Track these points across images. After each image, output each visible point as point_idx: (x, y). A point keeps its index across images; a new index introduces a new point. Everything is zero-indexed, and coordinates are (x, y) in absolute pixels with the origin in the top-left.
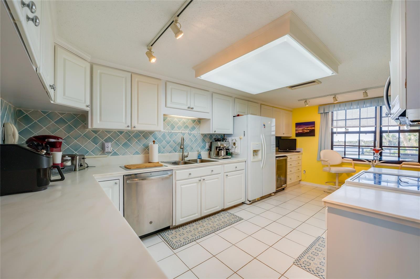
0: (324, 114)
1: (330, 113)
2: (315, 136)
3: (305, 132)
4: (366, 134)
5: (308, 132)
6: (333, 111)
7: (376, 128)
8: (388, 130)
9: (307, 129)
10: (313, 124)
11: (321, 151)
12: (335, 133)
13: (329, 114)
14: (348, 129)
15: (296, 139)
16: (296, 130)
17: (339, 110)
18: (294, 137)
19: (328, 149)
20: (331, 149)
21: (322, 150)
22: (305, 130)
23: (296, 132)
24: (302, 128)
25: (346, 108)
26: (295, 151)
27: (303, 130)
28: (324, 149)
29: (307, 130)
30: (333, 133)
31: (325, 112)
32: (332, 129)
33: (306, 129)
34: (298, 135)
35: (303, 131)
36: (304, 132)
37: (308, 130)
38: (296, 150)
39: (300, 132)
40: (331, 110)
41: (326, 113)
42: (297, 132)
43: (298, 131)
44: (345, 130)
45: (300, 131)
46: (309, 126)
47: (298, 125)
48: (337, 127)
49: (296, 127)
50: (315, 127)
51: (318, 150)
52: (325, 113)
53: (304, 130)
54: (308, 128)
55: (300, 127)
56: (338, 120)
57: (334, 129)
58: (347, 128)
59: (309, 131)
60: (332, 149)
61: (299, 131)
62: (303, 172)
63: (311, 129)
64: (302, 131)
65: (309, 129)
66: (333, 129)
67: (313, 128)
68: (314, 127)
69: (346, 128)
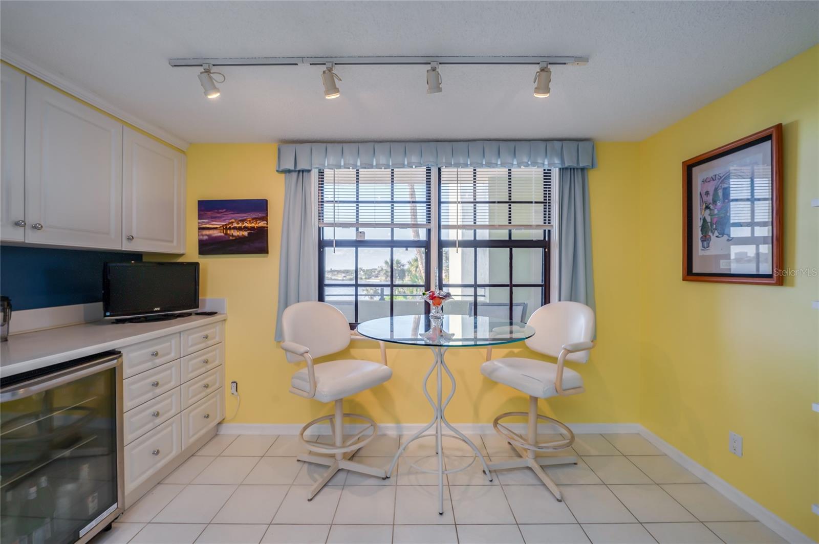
0: (295, 175)
1: (315, 174)
2: (267, 253)
3: (233, 236)
4: (407, 250)
5: (244, 237)
6: (322, 168)
7: (429, 231)
8: (456, 239)
9: (240, 225)
10: (260, 207)
11: (286, 305)
12: (330, 244)
13: (310, 177)
14: (364, 233)
15: (197, 264)
16: (200, 229)
17: (339, 167)
18: (191, 253)
19: (308, 299)
20: (319, 301)
21: (290, 305)
22: (235, 228)
23: (201, 237)
24: (224, 221)
25: (359, 164)
26: (199, 310)
27: (225, 228)
28: (298, 302)
29: (240, 229)
30: (322, 245)
31: (298, 169)
32: (319, 228)
33: (235, 225)
34: (208, 247)
35: (226, 234)
36: (229, 235)
37: (245, 228)
38: (197, 307)
39: (214, 235)
40: (317, 161)
41: (303, 171)
42: (206, 238)
43: (207, 232)
44: (357, 237)
45: (216, 233)
46: (249, 216)
47: (207, 208)
48: (334, 225)
49: (200, 217)
50: (267, 221)
51: (279, 302)
52: (299, 171)
53: (230, 228)
54: (243, 221)
55: (214, 218)
56: (336, 202)
57: (325, 229)
58: (361, 229)
59: (246, 233)
60: (321, 298)
61: (211, 232)
62: (229, 389)
63: (253, 225)
64: (222, 234)
65: (246, 225)
66: (323, 228)
67: (262, 224)
68: (265, 218)
69: (357, 230)
